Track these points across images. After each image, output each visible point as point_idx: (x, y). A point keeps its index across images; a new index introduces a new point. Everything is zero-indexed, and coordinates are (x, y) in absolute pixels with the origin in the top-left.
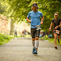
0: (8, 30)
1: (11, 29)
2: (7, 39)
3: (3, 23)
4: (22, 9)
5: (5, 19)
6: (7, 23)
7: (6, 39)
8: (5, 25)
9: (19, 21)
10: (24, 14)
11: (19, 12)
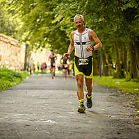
0: (20, 63)
1: (26, 60)
2: (19, 77)
3: (13, 51)
4: (43, 28)
5: (15, 44)
6: (19, 51)
7: (17, 77)
8: (16, 55)
9: (39, 47)
10: (47, 37)
11: (38, 33)
